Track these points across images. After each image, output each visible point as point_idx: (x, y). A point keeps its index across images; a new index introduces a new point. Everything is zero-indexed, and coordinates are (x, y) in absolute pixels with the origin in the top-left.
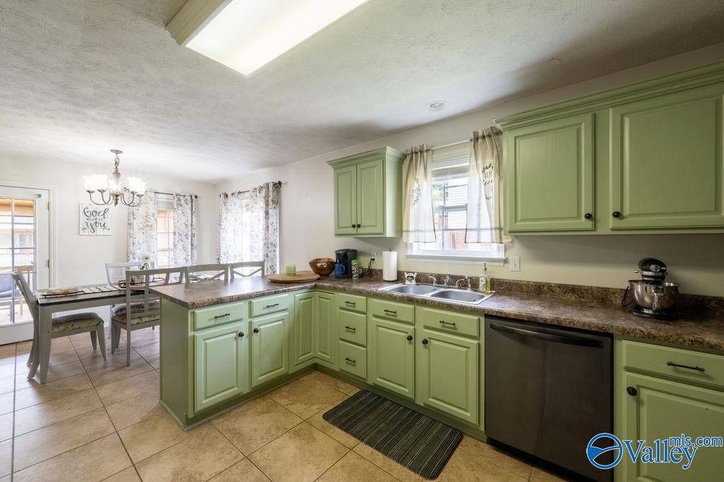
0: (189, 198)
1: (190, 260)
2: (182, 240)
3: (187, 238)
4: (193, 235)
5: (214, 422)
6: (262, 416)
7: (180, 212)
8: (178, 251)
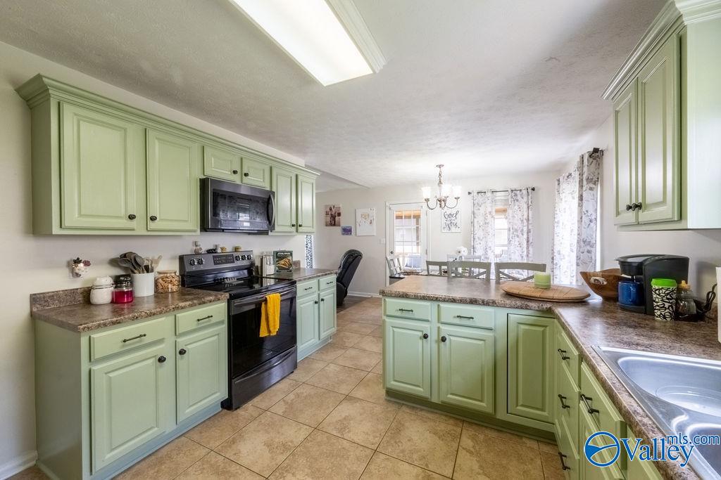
0: (525, 192)
1: (525, 258)
2: (518, 236)
3: (523, 235)
4: (529, 232)
5: (404, 408)
6: (432, 435)
7: (516, 207)
8: (512, 247)
